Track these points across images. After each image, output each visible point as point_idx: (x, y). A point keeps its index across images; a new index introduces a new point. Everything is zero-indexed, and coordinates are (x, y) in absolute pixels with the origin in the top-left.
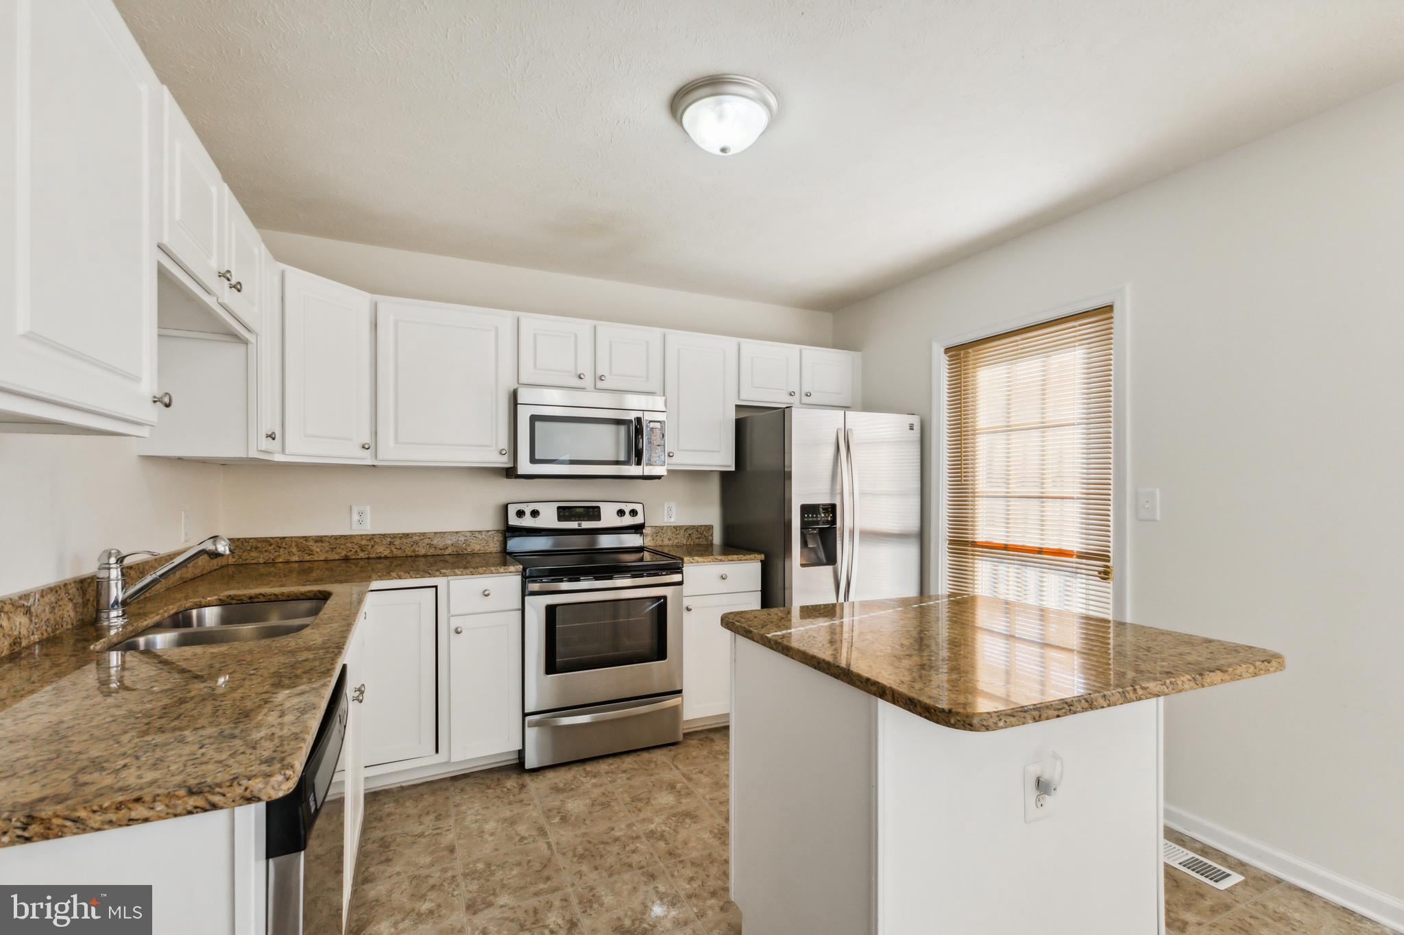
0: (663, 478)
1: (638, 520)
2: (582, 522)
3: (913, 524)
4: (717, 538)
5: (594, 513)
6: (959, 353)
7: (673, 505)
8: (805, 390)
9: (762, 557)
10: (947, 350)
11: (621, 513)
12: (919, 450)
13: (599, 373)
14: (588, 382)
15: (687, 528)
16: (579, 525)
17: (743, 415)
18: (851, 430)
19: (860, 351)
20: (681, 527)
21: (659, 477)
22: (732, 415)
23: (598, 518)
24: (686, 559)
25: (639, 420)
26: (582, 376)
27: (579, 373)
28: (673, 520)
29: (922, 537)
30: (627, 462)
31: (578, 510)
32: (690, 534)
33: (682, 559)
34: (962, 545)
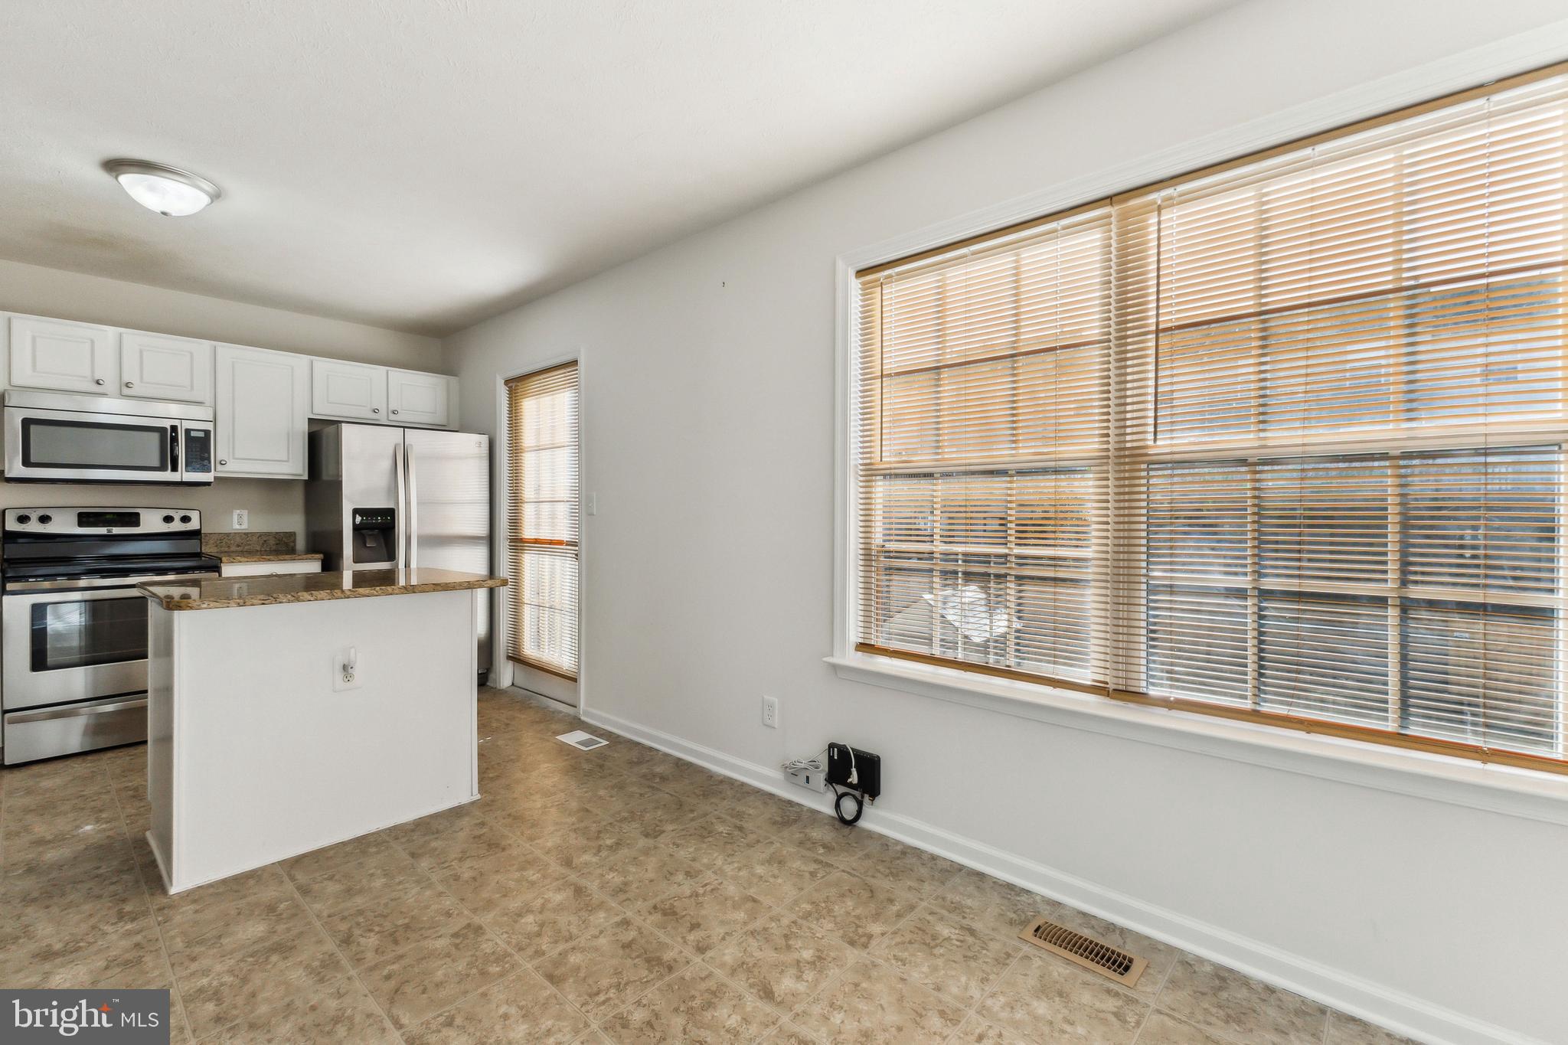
0: (212, 484)
1: (194, 525)
2: (114, 528)
3: (482, 530)
4: (301, 543)
5: (133, 519)
6: (516, 384)
7: (245, 513)
8: (392, 407)
9: (321, 556)
10: (507, 382)
11: (168, 519)
12: (488, 464)
13: (126, 379)
14: (110, 385)
15: (261, 535)
16: (109, 531)
17: (315, 428)
18: (411, 445)
19: (456, 376)
20: (253, 534)
21: (208, 484)
22: (304, 427)
23: (137, 524)
24: (224, 559)
25: (174, 428)
26: (101, 382)
27: (97, 378)
28: (243, 527)
29: (491, 540)
30: (162, 468)
31: (108, 516)
32: (265, 541)
33: (221, 559)
34: (518, 543)
